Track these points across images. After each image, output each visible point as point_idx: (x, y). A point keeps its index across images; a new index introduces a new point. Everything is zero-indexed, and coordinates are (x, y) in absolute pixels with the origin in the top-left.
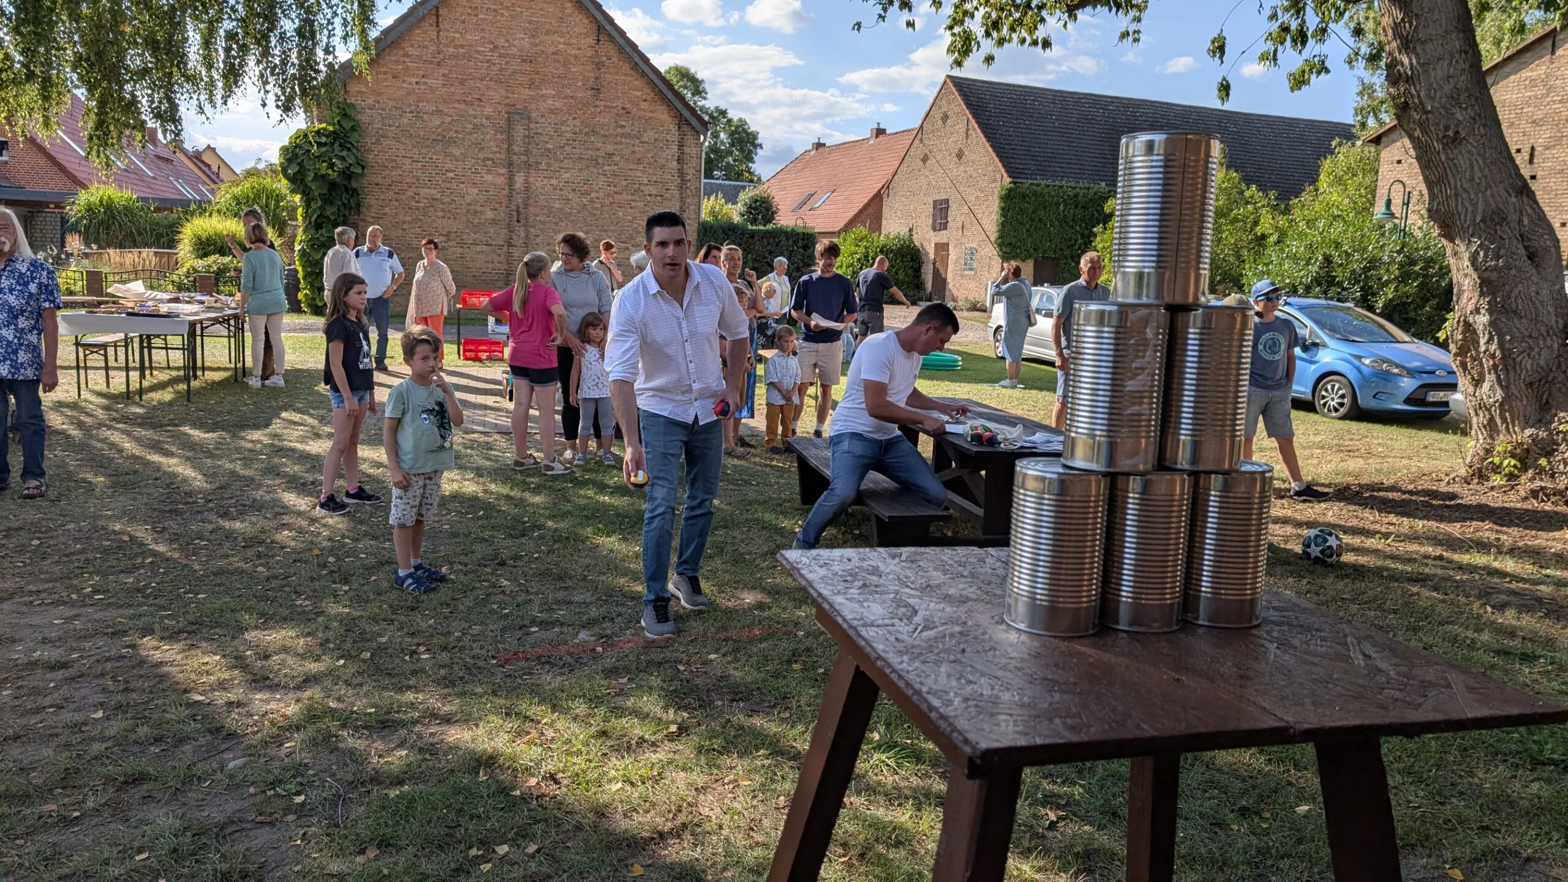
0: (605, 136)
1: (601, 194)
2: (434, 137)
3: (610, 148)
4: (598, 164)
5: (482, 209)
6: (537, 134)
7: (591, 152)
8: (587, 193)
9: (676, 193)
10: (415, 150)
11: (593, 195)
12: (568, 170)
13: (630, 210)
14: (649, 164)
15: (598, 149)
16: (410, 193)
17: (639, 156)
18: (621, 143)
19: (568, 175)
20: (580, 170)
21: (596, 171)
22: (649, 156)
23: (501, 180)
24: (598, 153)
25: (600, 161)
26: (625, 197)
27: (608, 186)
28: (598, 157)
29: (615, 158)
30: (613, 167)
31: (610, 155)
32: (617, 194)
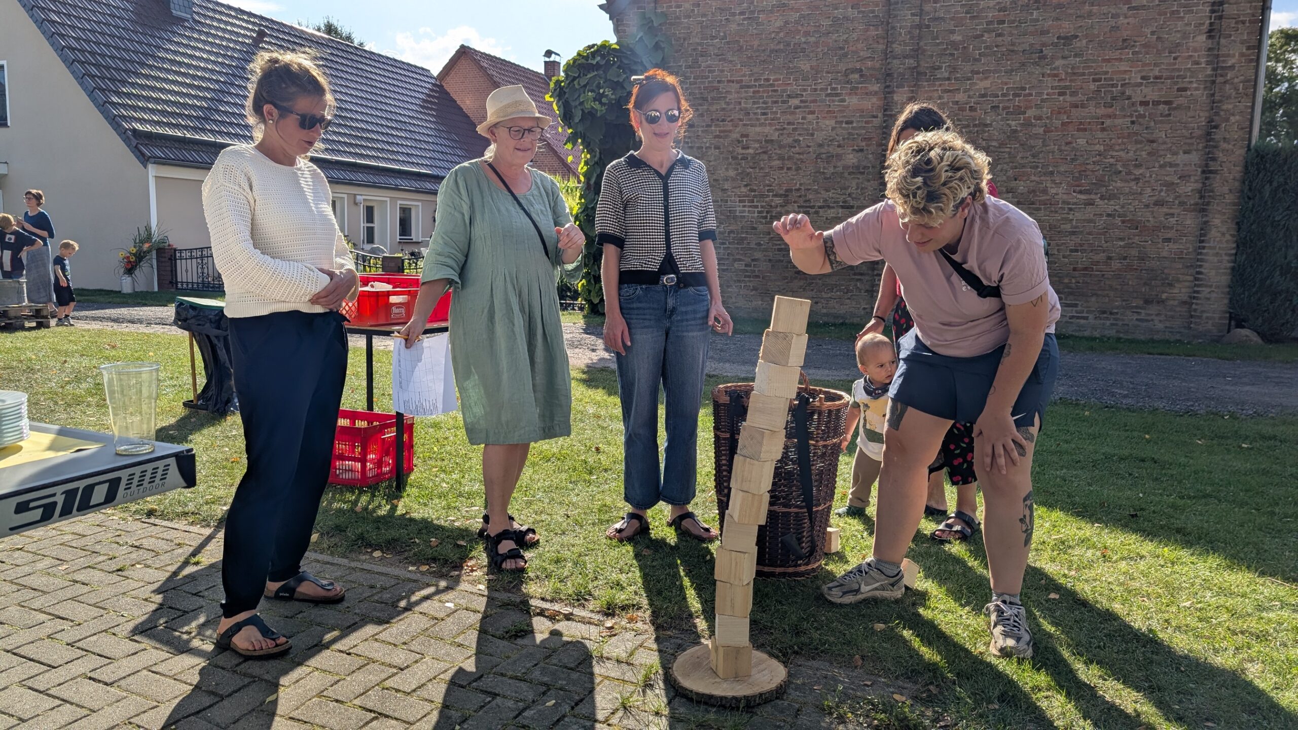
1: (1046, 111)
2: (772, 46)
3: (1067, 27)
4: (1043, 57)
5: (840, 151)
6: (936, 19)
7: (1031, 40)
8: (1019, 111)
9: (1199, 94)
10: (747, 71)
11: (1030, 113)
12: (986, 74)
13: (1100, 135)
14: (1145, 46)
15: (1044, 33)
16: (735, 136)
17: (1125, 34)
18: (1090, 15)
19: (986, 83)
20: (1009, 72)
21: (1038, 70)
22: (1148, 31)
23: (872, 103)
24: (1044, 39)
25: (1048, 51)
26: (1092, 109)
27: (1060, 94)
28: (1044, 45)
29: (1077, 44)
30: (1072, 60)
31: (1067, 39)
32: (1077, 107)
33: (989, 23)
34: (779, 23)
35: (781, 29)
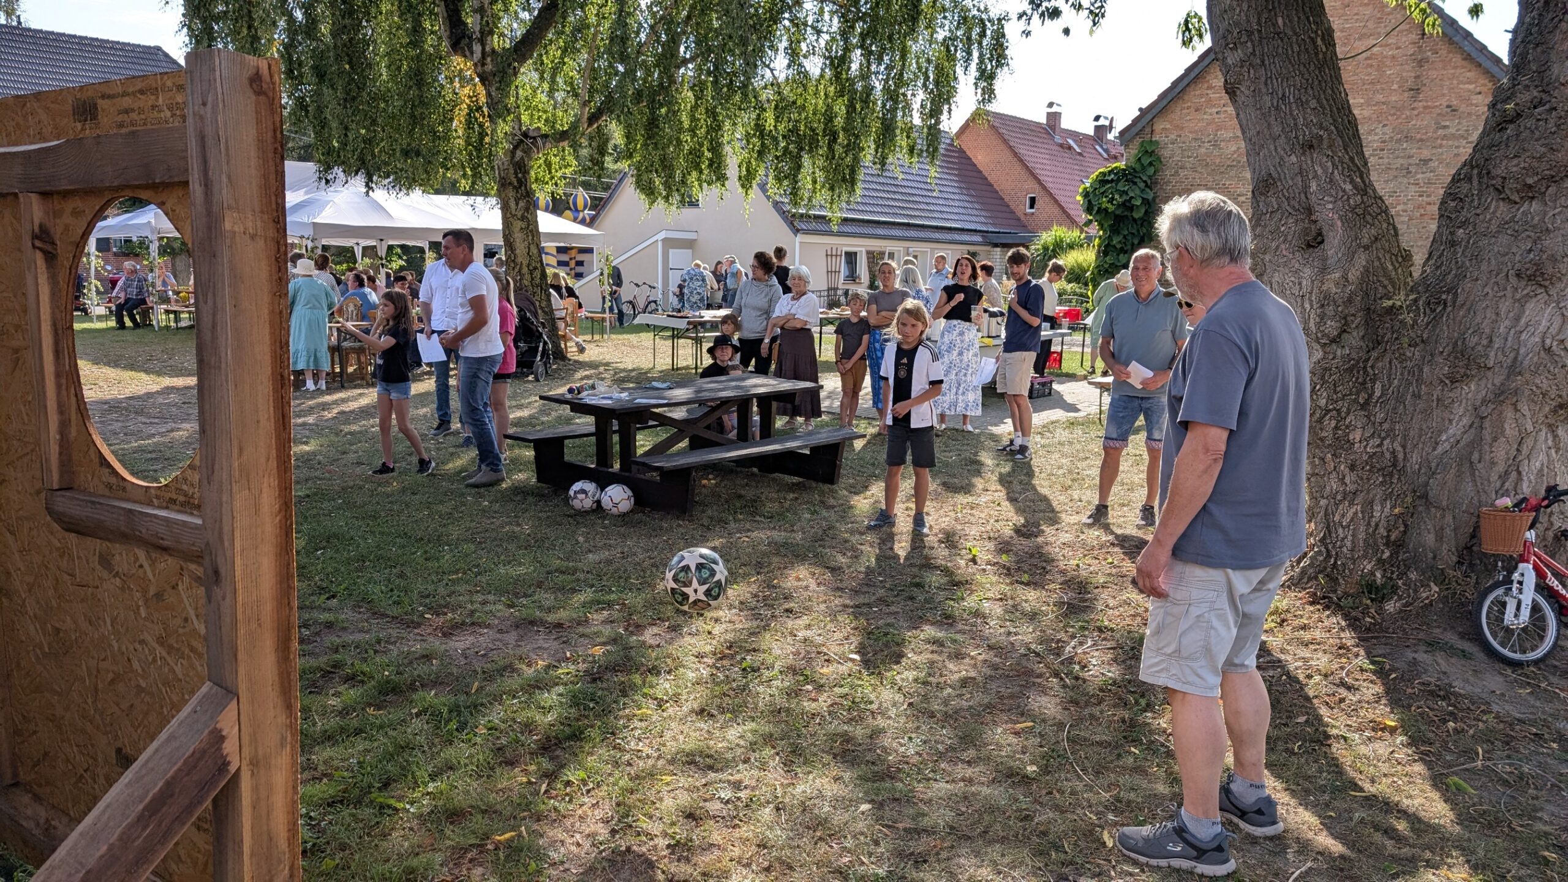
0: (1421, 140)
1: (1410, 206)
2: (1229, 163)
3: (1426, 153)
7: (1401, 161)
10: (1210, 178)
18: (1441, 146)
20: (1386, 182)
21: (1405, 181)
24: (1411, 161)
25: (1412, 169)
27: (1420, 196)
28: (1410, 165)
29: (1431, 164)
30: (1428, 175)
31: (1426, 161)
32: (1430, 204)
33: (1374, 150)
34: (1234, 148)
35: (1235, 152)
